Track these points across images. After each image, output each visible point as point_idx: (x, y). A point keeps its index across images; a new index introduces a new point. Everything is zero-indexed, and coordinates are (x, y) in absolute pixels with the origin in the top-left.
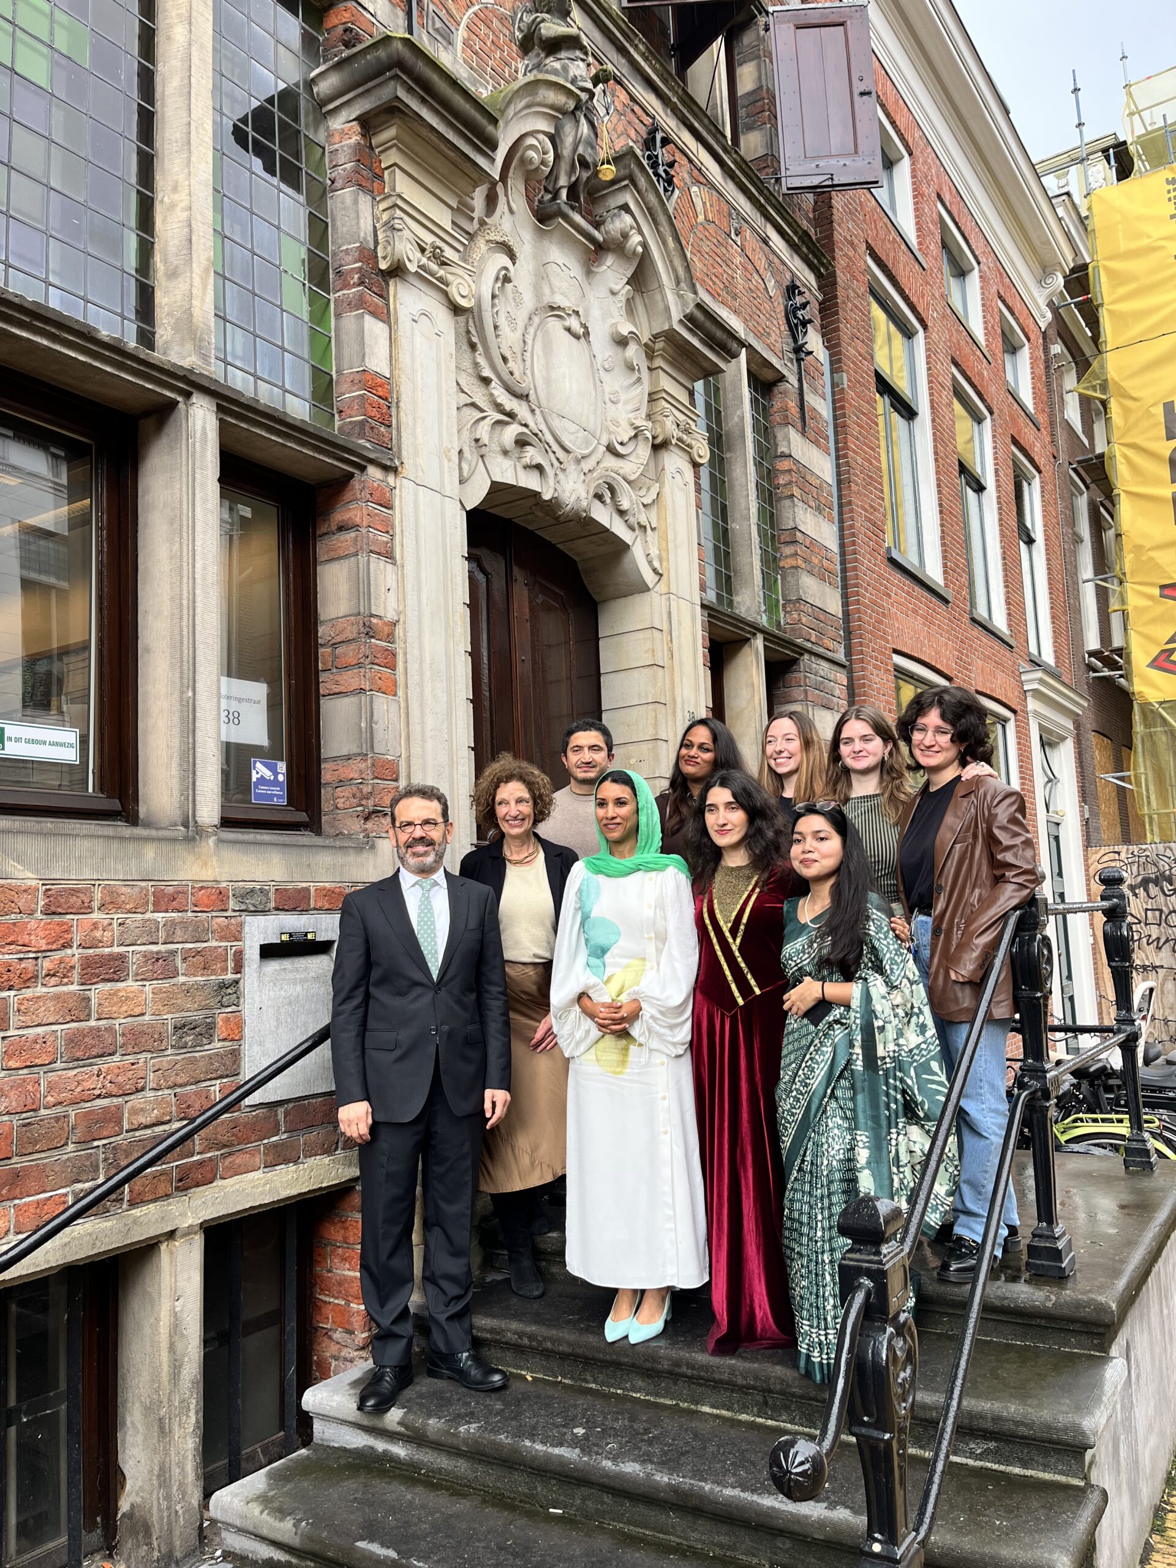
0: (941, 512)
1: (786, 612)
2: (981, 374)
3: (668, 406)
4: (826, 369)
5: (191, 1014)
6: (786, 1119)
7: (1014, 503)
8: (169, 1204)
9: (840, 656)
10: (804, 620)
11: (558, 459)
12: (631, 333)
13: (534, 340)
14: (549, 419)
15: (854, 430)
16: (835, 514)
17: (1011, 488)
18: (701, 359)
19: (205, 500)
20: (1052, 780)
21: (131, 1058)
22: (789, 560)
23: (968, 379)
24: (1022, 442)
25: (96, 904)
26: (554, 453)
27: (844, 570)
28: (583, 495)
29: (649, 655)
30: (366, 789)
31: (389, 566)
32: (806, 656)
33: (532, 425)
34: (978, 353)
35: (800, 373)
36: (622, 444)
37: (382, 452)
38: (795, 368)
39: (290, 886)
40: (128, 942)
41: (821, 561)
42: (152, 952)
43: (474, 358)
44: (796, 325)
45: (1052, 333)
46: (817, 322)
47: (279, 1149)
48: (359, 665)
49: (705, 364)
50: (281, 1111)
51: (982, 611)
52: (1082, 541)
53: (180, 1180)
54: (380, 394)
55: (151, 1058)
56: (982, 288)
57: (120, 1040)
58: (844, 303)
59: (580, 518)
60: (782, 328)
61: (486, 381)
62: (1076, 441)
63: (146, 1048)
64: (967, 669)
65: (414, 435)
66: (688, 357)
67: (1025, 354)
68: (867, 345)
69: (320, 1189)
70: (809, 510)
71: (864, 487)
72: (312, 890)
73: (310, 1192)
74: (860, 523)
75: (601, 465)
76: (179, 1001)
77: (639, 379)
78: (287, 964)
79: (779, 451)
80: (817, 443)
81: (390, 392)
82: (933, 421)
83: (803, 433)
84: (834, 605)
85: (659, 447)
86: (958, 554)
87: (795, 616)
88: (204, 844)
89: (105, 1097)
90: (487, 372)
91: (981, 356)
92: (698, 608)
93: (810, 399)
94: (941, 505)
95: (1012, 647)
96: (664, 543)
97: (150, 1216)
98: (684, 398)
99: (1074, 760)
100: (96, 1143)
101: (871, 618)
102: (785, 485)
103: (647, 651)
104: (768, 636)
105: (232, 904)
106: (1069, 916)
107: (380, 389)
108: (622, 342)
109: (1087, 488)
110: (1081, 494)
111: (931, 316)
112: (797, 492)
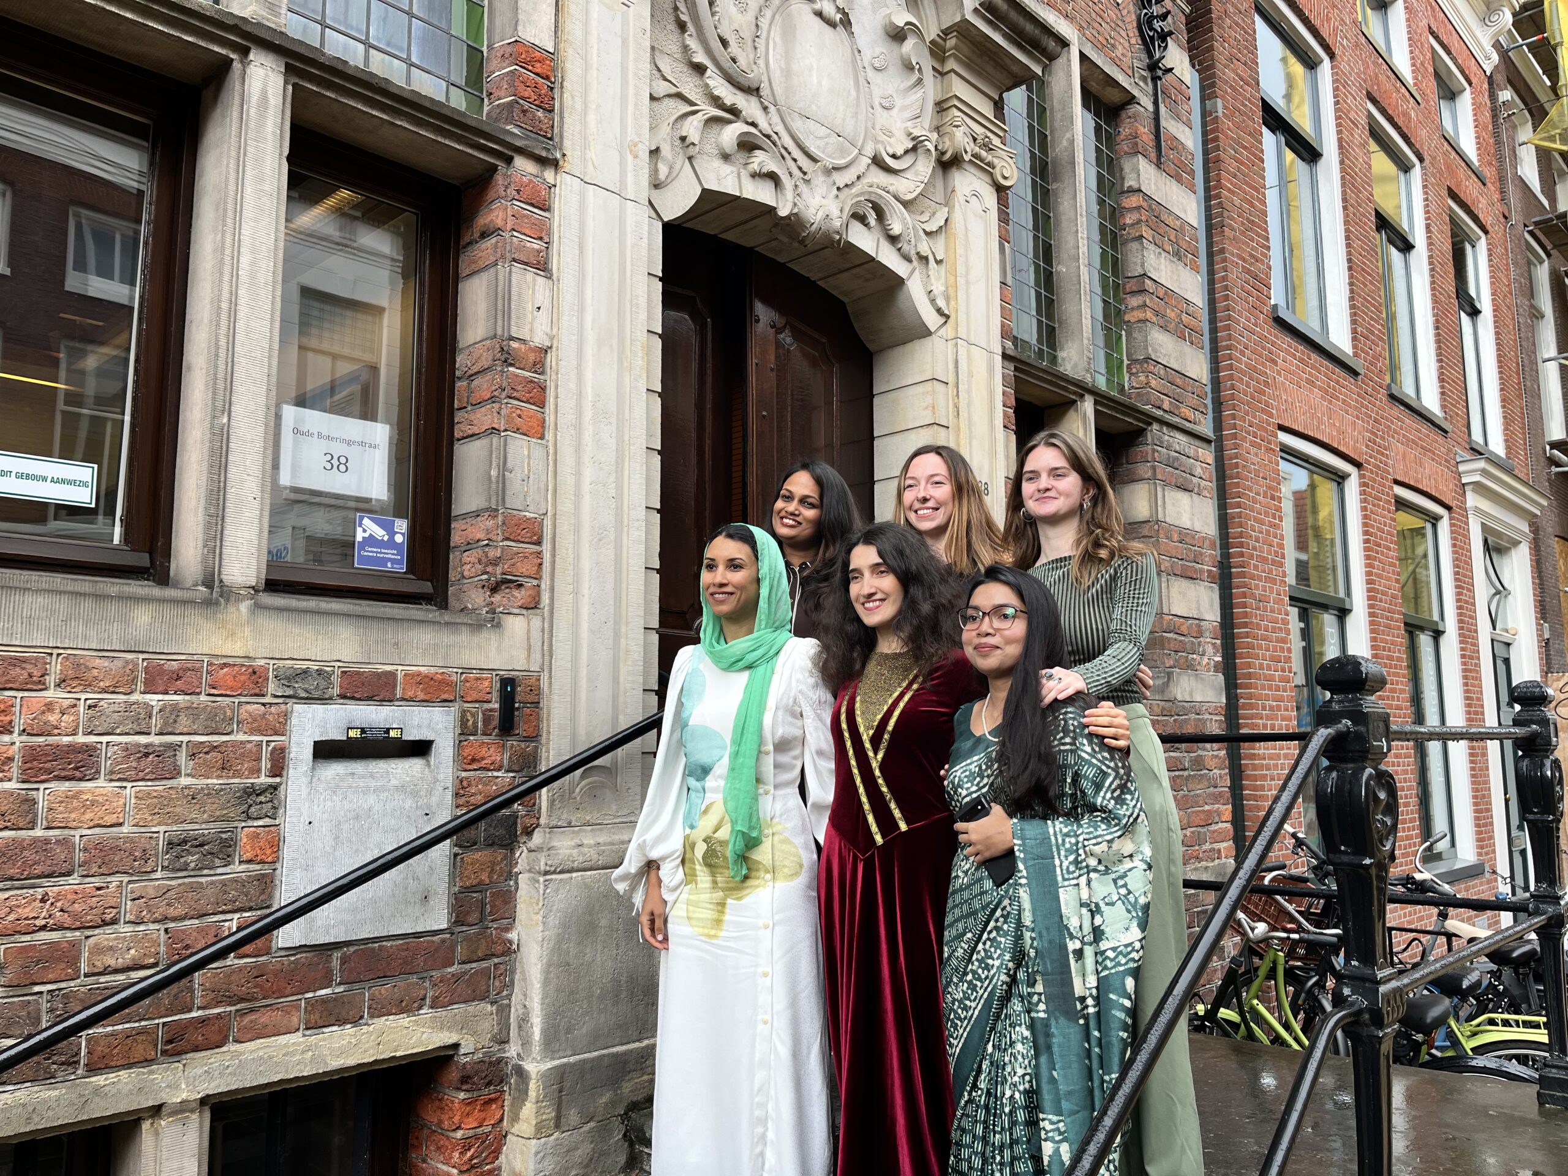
0: (1350, 269)
1: (1131, 374)
2: (1406, 114)
3: (959, 114)
4: (1195, 93)
5: (197, 827)
6: (956, 1012)
7: (1451, 264)
8: (152, 1072)
9: (1206, 428)
10: (1153, 383)
11: (800, 168)
12: (908, 23)
13: (770, 25)
14: (788, 119)
15: (1231, 165)
16: (1203, 261)
17: (1448, 247)
18: (1008, 61)
19: (260, 179)
20: (1500, 592)
21: (97, 881)
22: (1135, 313)
23: (1390, 120)
24: (1462, 195)
25: (51, 680)
26: (795, 160)
27: (1214, 330)
28: (835, 212)
29: (929, 412)
30: (493, 553)
31: (541, 281)
32: (1155, 426)
33: (763, 124)
34: (1403, 90)
35: (1156, 95)
36: (894, 156)
37: (538, 141)
38: (1150, 88)
39: (366, 669)
40: (100, 730)
41: (1180, 316)
42: (138, 745)
43: (683, 39)
44: (1152, 38)
45: (1500, 78)
46: (1183, 37)
47: (331, 1005)
48: (493, 399)
49: (1014, 68)
50: (337, 955)
51: (1409, 390)
52: (1543, 317)
53: (170, 1042)
54: (539, 70)
55: (130, 882)
56: (1408, 20)
57: (79, 856)
58: (1220, 18)
59: (832, 241)
60: (1133, 41)
61: (699, 69)
62: (1532, 200)
63: (121, 869)
64: (1382, 454)
65: (584, 123)
66: (991, 58)
67: (1466, 101)
68: (1251, 69)
69: (394, 1057)
70: (1164, 254)
71: (1243, 233)
72: (400, 676)
73: (376, 1061)
74: (1235, 275)
75: (865, 181)
76: (178, 810)
77: (920, 81)
78: (359, 767)
79: (1126, 185)
80: (1179, 179)
81: (553, 70)
82: (1342, 162)
83: (1159, 165)
84: (1197, 366)
85: (948, 164)
86: (1372, 318)
87: (1142, 378)
88: (231, 609)
89: (52, 930)
90: (700, 58)
91: (1407, 94)
92: (998, 359)
93: (1170, 125)
94: (1349, 261)
95: (1446, 432)
96: (952, 279)
97: (120, 1086)
98: (987, 110)
99: (1529, 569)
100: (37, 989)
101: (1248, 386)
102: (1133, 225)
103: (926, 408)
104: (1100, 398)
105: (272, 687)
106: (1450, 743)
107: (538, 65)
108: (898, 35)
109: (1549, 255)
110: (1541, 262)
111: (1340, 44)
112: (1147, 233)
